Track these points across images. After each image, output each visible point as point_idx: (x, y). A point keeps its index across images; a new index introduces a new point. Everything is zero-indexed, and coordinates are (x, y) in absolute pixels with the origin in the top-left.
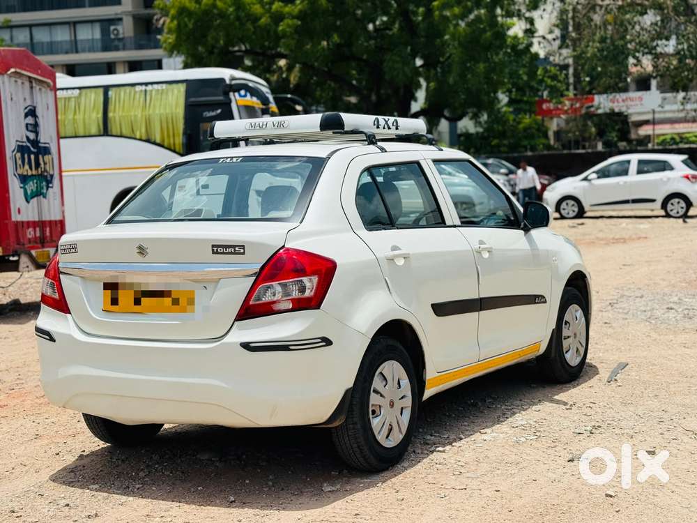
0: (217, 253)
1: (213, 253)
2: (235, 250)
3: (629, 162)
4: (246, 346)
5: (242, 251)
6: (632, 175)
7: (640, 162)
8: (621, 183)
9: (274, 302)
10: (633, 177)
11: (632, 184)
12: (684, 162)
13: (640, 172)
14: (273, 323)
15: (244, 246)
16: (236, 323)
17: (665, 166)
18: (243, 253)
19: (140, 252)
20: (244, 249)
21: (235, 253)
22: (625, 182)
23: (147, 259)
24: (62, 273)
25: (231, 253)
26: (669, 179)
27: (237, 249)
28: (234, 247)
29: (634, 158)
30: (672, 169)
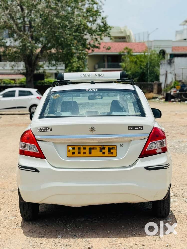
0: (131, 130)
1: (129, 129)
2: (138, 128)
3: (14, 91)
4: (147, 168)
5: (142, 129)
6: (17, 96)
7: (20, 91)
8: (13, 100)
9: (156, 150)
10: (17, 97)
11: (17, 101)
12: (37, 92)
13: (20, 95)
14: (156, 158)
15: (142, 127)
16: (140, 159)
17: (30, 93)
18: (142, 130)
19: (91, 130)
20: (142, 128)
21: (139, 130)
22: (14, 100)
23: (94, 133)
24: (39, 140)
25: (137, 130)
26: (31, 99)
27: (139, 128)
28: (138, 127)
29: (17, 90)
30: (32, 94)
